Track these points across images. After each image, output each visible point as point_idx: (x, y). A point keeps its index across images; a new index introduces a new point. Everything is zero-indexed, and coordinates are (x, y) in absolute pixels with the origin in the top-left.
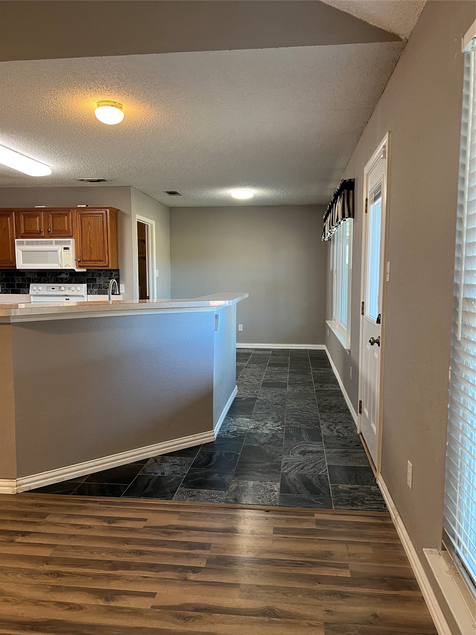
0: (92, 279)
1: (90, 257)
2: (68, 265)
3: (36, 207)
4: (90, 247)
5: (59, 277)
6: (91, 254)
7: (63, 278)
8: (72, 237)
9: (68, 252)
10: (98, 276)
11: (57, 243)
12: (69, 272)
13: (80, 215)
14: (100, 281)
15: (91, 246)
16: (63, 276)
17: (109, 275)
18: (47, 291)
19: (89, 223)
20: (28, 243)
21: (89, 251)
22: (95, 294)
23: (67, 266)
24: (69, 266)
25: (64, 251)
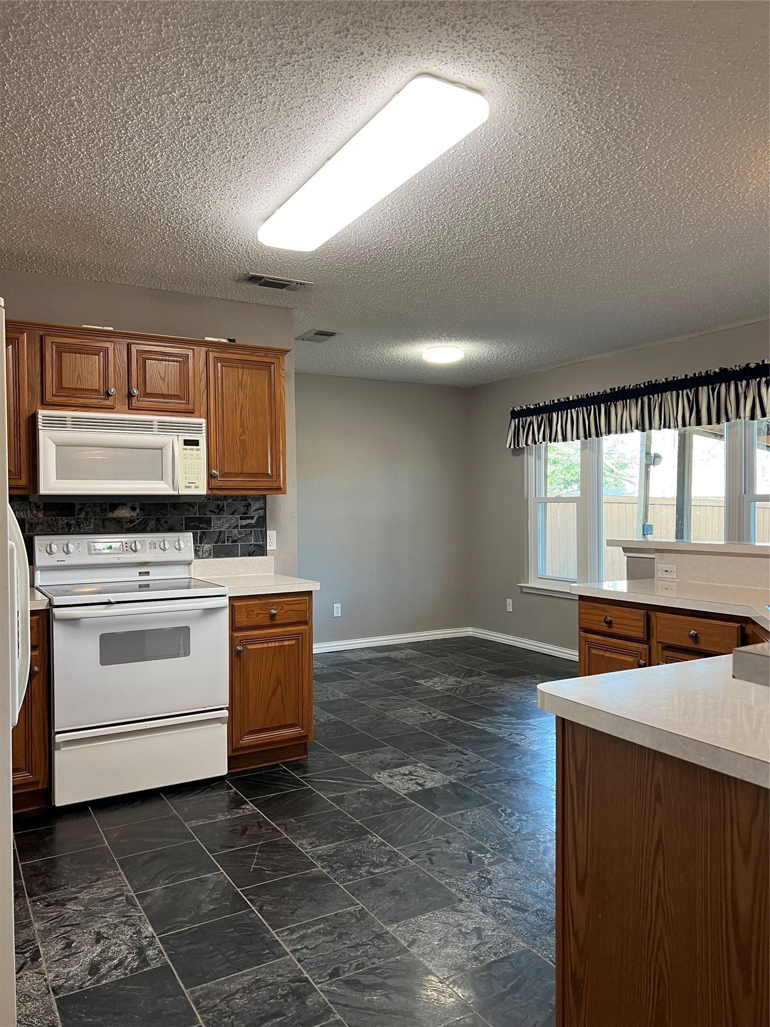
0: (201, 520)
1: (242, 465)
2: (193, 485)
5: (110, 515)
6: (243, 459)
7: (122, 518)
9: (195, 452)
10: (217, 511)
11: (164, 427)
12: (141, 504)
14: (222, 524)
15: (244, 440)
16: (124, 513)
18: (90, 554)
20: (78, 424)
21: (239, 452)
22: (207, 557)
23: (190, 487)
24: (197, 487)
25: (184, 449)
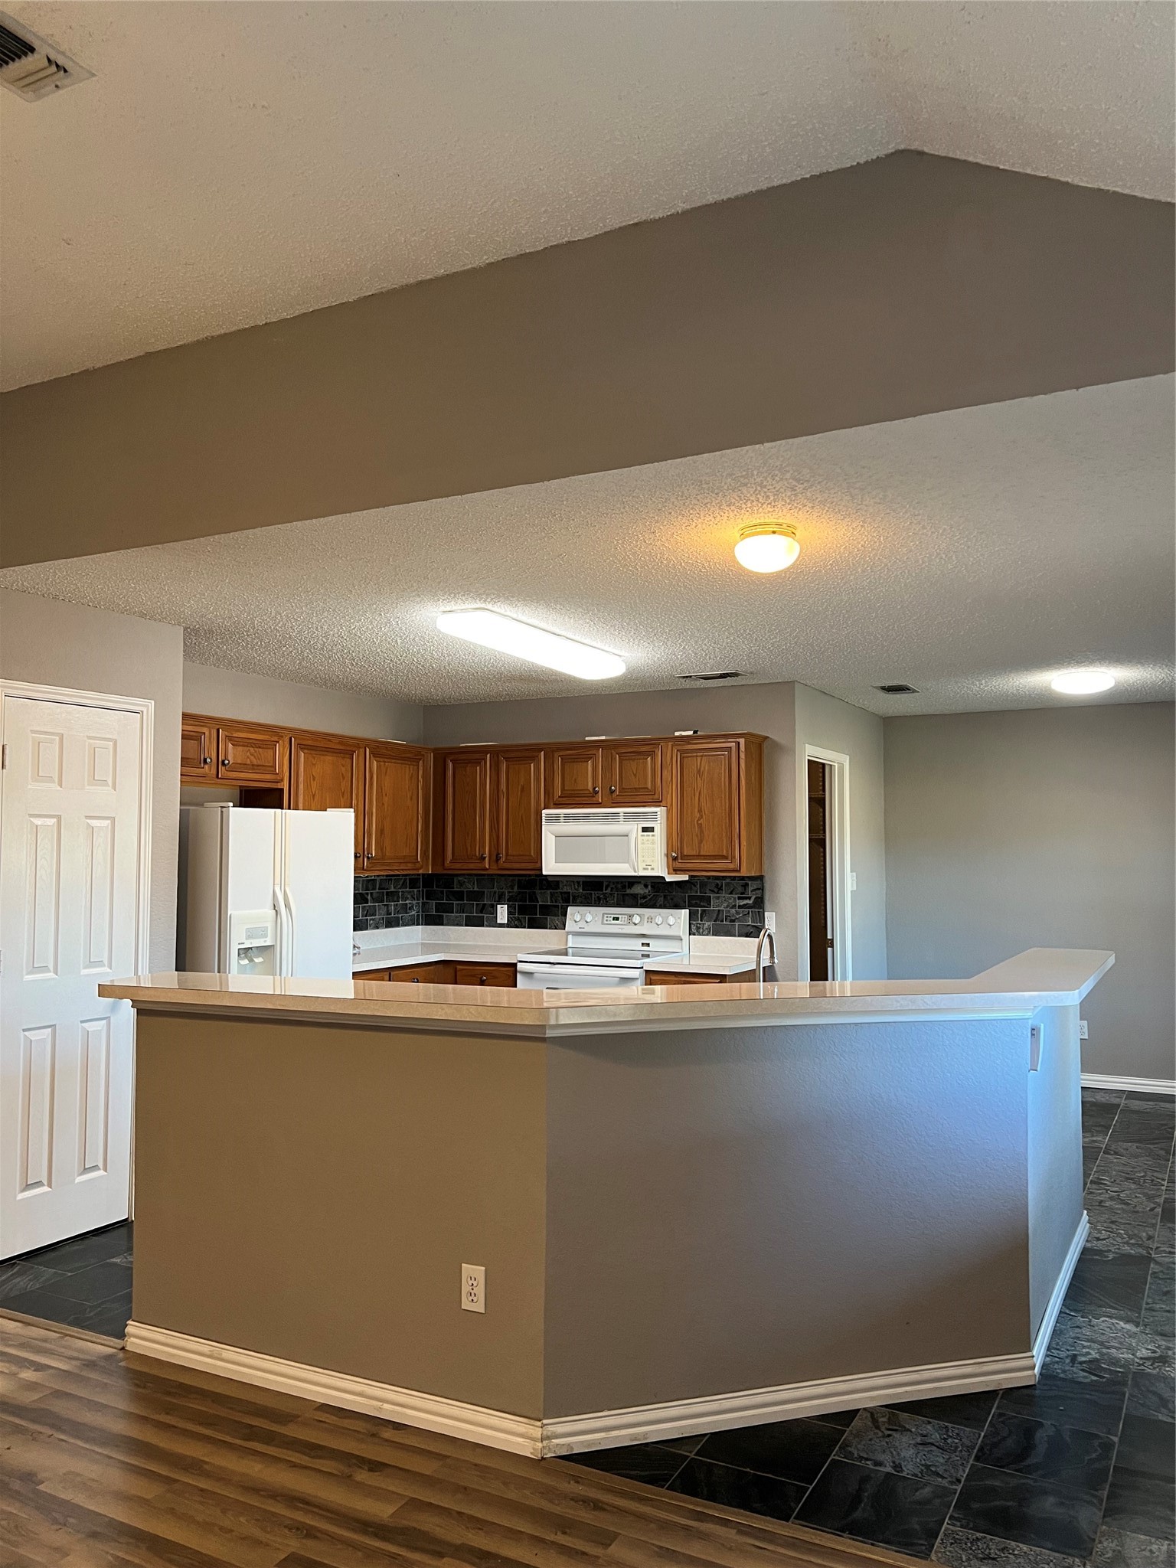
0: (701, 898)
1: (700, 847)
2: (649, 867)
3: (587, 739)
4: (700, 826)
5: (628, 891)
6: (701, 842)
7: (637, 894)
8: (661, 804)
9: (651, 838)
10: (716, 890)
11: (628, 818)
12: (652, 883)
13: (679, 753)
14: (720, 903)
15: (701, 824)
16: (638, 890)
17: (740, 889)
18: (603, 923)
19: (699, 772)
20: (568, 818)
21: (697, 836)
22: (707, 935)
23: (647, 869)
24: (653, 869)
25: (642, 836)
